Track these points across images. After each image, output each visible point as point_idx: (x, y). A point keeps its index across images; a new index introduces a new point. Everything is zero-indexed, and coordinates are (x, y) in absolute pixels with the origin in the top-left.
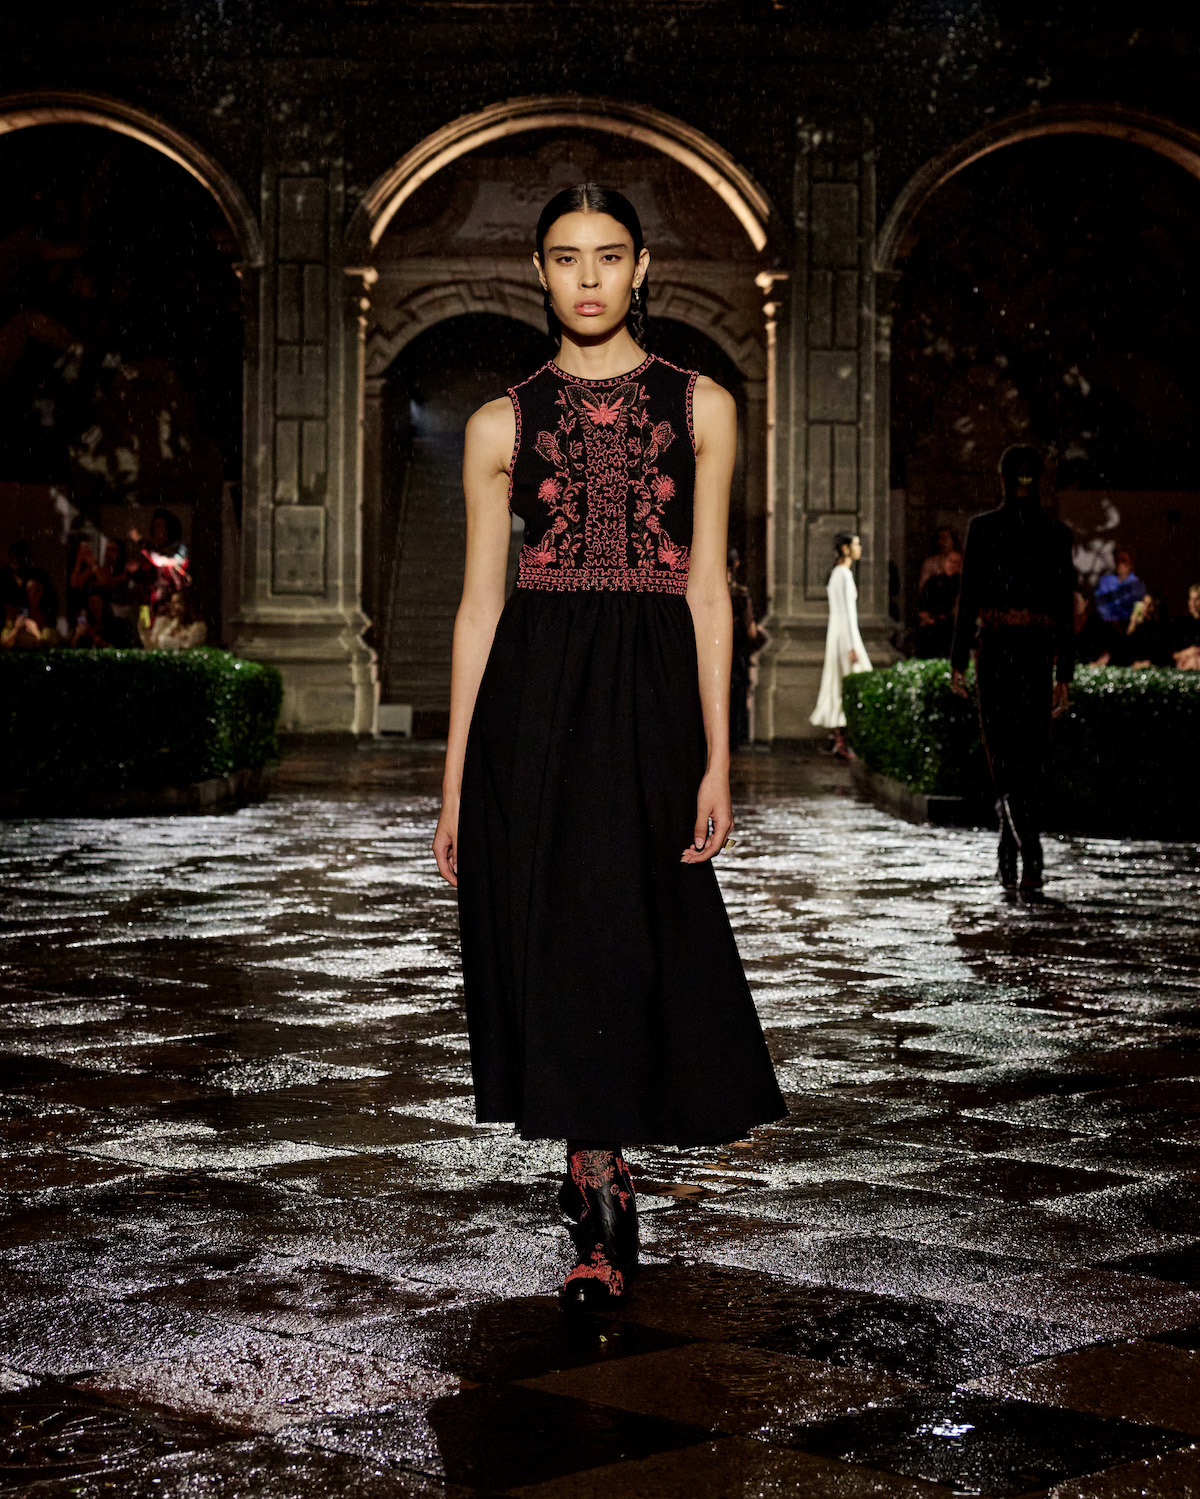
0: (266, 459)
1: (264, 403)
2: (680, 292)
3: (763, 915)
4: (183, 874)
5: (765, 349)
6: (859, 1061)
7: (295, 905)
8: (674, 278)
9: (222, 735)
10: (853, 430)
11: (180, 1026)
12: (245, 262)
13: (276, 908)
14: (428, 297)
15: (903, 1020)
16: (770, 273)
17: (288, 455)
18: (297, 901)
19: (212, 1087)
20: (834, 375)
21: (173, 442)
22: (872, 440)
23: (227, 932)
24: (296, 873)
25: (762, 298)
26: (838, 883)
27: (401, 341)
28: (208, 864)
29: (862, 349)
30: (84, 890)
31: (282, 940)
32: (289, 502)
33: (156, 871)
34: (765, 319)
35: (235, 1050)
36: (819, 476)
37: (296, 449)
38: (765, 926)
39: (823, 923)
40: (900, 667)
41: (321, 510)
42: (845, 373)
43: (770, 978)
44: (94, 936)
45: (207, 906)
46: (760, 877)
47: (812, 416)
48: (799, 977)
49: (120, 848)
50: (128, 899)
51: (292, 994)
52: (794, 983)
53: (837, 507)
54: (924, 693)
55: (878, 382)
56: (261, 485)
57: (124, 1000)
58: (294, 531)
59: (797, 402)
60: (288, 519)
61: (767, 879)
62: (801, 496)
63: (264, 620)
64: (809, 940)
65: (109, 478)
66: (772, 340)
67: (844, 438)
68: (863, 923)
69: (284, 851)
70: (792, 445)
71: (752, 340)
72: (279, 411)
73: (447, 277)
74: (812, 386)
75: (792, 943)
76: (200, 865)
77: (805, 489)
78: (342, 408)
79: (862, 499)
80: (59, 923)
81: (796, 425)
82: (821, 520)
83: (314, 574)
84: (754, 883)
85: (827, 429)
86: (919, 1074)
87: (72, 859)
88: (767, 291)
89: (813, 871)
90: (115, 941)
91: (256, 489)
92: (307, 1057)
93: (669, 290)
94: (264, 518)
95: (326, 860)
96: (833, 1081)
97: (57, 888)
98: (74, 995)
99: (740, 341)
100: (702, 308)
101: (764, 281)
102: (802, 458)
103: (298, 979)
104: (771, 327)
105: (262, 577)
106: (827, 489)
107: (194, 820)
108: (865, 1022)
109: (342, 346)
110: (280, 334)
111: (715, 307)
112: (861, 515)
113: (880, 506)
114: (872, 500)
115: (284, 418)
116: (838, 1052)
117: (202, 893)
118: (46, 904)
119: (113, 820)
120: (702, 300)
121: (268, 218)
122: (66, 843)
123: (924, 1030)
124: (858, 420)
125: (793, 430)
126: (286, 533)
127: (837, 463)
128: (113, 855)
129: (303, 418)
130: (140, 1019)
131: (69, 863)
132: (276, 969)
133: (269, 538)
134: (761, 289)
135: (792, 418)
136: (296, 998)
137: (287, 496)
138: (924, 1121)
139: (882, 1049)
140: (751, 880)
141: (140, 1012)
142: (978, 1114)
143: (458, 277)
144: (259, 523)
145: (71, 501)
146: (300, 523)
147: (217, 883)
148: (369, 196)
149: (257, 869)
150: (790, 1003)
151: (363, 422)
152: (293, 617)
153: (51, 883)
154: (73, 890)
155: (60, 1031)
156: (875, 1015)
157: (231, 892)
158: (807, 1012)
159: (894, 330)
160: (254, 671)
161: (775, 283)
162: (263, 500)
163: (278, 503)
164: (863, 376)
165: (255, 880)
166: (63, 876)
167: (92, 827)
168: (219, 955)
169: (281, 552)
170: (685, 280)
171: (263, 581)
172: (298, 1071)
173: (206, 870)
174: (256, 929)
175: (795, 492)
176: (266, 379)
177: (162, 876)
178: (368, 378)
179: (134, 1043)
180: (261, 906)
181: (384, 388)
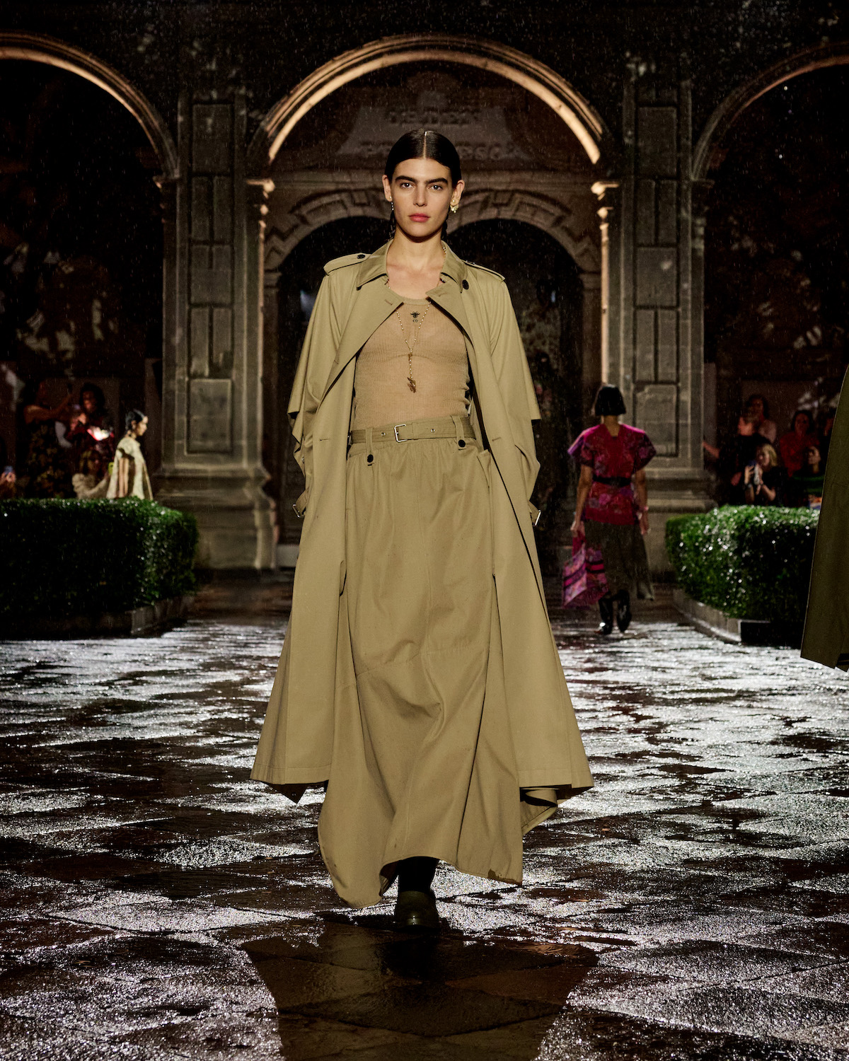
0: (182, 340)
1: (181, 293)
2: (528, 199)
3: (612, 719)
4: (123, 686)
5: (598, 245)
6: (703, 841)
7: (219, 711)
8: (522, 188)
9: (149, 571)
10: (673, 313)
11: (133, 813)
12: (164, 174)
13: (204, 714)
14: (315, 204)
15: (737, 807)
16: (602, 184)
17: (200, 337)
18: (221, 708)
19: (164, 863)
20: (656, 266)
21: (103, 326)
22: (689, 322)
23: (164, 734)
24: (217, 685)
25: (596, 203)
26: (672, 692)
27: (293, 241)
28: (144, 678)
29: (681, 246)
30: (44, 699)
31: (212, 741)
32: (202, 376)
33: (101, 684)
34: (599, 221)
35: (181, 833)
36: (644, 353)
37: (207, 330)
38: (614, 729)
39: (661, 726)
40: (716, 511)
41: (229, 382)
42: (666, 266)
43: (623, 772)
44: (53, 738)
45: (146, 713)
46: (606, 688)
47: (638, 302)
48: (647, 771)
49: (70, 665)
50: (80, 707)
51: (224, 785)
52: (644, 775)
53: (660, 378)
54: (737, 534)
55: (693, 272)
56: (177, 361)
57: (86, 791)
58: (205, 399)
59: (626, 289)
60: (201, 390)
61: (613, 689)
62: (630, 370)
63: (181, 474)
64: (651, 740)
65: (51, 356)
66: (605, 239)
67: (666, 321)
68: (696, 726)
69: (207, 667)
70: (622, 327)
71: (588, 239)
72: (193, 299)
73: (332, 187)
74: (638, 276)
75: (640, 743)
76: (137, 679)
77: (634, 364)
78: (245, 298)
79: (681, 371)
80: (24, 726)
81: (625, 309)
82: (646, 390)
83: (223, 436)
84: (601, 693)
85: (652, 313)
86: (754, 852)
87: (29, 674)
88: (600, 198)
89: (650, 683)
90: (72, 742)
91: (175, 365)
92: (241, 838)
93: (518, 196)
94: (180, 390)
95: (242, 674)
96: (683, 858)
97: (20, 698)
98: (42, 787)
99: (578, 239)
100: (545, 211)
101: (598, 189)
102: (631, 336)
103: (228, 774)
104: (604, 227)
105: (180, 438)
106: (653, 363)
107: (131, 641)
108: (705, 809)
109: (245, 243)
110: (193, 235)
111: (557, 211)
112: (680, 385)
113: (696, 377)
114: (689, 371)
115: (197, 305)
116: (683, 833)
117: (141, 703)
118: (12, 712)
119: (61, 642)
120: (544, 205)
121: (183, 138)
122: (24, 660)
123: (754, 815)
124: (678, 305)
125: (623, 313)
126: (199, 401)
127: (660, 341)
128: (65, 671)
129: (214, 305)
130: (99, 806)
131: (28, 676)
132: (210, 765)
133: (185, 405)
134: (596, 196)
135: (622, 304)
136: (228, 789)
137: (199, 371)
138: (764, 891)
139: (721, 831)
140: (598, 690)
141: (99, 801)
142: (806, 884)
143: (341, 186)
144: (177, 392)
145: (19, 375)
146: (211, 393)
147: (153, 694)
148: (268, 119)
149: (185, 682)
150: (640, 793)
151: (262, 308)
152: (205, 471)
153: (14, 693)
154: (34, 700)
155: (34, 817)
156: (714, 803)
157: (165, 701)
158: (657, 800)
159: (706, 231)
160: (175, 517)
161: (607, 191)
162: (180, 374)
163: (192, 376)
164: (681, 270)
165: (185, 691)
166: (25, 688)
167: (43, 648)
168: (161, 754)
169: (195, 417)
170: (532, 189)
171: (180, 442)
172: (235, 850)
173: (142, 683)
174: (189, 732)
175: (625, 366)
176: (181, 274)
177: (107, 688)
178: (267, 271)
179: (96, 827)
180: (191, 713)
181: (280, 279)
